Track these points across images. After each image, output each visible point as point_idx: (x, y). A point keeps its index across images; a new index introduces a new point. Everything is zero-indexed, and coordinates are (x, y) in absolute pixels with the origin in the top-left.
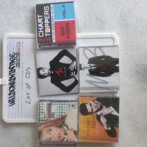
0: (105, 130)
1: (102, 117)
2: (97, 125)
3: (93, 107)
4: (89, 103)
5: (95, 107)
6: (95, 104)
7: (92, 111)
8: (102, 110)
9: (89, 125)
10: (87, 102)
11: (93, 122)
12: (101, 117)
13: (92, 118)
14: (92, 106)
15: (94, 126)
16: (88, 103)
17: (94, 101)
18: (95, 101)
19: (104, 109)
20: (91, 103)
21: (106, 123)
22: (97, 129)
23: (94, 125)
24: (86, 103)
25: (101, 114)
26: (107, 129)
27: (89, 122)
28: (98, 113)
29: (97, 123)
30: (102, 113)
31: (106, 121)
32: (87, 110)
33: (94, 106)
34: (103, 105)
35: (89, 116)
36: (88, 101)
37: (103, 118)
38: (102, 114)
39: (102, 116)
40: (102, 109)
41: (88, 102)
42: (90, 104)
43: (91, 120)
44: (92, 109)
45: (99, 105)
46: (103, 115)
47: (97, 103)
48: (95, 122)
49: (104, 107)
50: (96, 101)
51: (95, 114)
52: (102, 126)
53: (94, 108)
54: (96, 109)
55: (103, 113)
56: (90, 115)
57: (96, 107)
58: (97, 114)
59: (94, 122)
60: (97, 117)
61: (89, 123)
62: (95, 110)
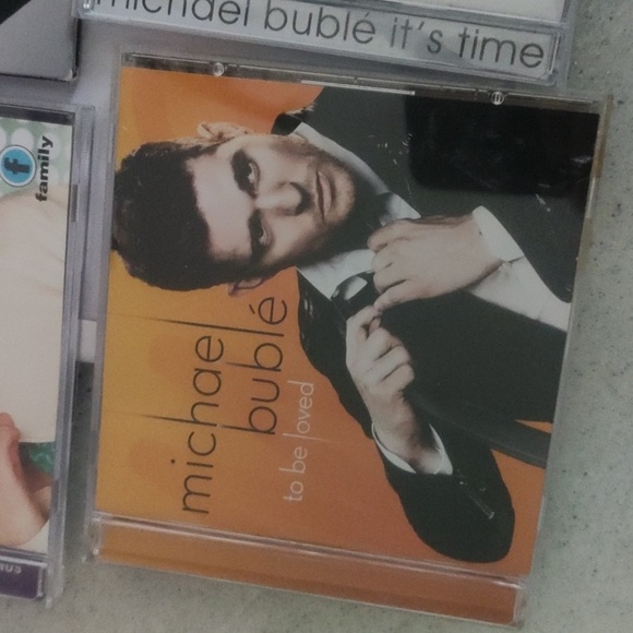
0: (389, 466)
1: (367, 328)
2: (304, 406)
3: (267, 201)
4: (226, 151)
5: (293, 198)
6: (301, 172)
7: (259, 249)
8: (376, 239)
9: (207, 398)
10: (203, 136)
11: (260, 367)
12: (354, 325)
13: (255, 323)
14: (262, 188)
15: (263, 420)
16: (211, 150)
17: (284, 124)
18: (303, 128)
19: (396, 230)
20: (253, 153)
21: (409, 394)
22: (300, 455)
23: (261, 404)
24: (186, 141)
25: (360, 284)
26: (407, 467)
27: (215, 366)
28: (325, 280)
29: (306, 386)
30: (369, 277)
31: (406, 375)
32: (200, 229)
33: (281, 185)
34: (383, 189)
35: (212, 303)
36: (216, 127)
37: (381, 337)
38: (369, 295)
39: (366, 314)
40: (378, 226)
41: (221, 138)
42: (242, 167)
43: (240, 347)
44: (256, 223)
45: (343, 185)
46: (384, 300)
47: (323, 157)
48: (275, 369)
49: (400, 207)
50: (306, 132)
51: (284, 285)
52: (356, 427)
53: (284, 212)
54: (306, 224)
55: (379, 281)
56: (225, 288)
57: (305, 205)
58: (306, 288)
59: (265, 373)
60: (302, 313)
61: (208, 382)
62: (287, 235)
